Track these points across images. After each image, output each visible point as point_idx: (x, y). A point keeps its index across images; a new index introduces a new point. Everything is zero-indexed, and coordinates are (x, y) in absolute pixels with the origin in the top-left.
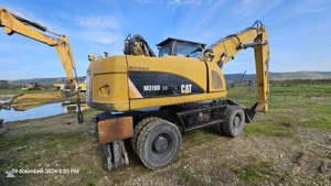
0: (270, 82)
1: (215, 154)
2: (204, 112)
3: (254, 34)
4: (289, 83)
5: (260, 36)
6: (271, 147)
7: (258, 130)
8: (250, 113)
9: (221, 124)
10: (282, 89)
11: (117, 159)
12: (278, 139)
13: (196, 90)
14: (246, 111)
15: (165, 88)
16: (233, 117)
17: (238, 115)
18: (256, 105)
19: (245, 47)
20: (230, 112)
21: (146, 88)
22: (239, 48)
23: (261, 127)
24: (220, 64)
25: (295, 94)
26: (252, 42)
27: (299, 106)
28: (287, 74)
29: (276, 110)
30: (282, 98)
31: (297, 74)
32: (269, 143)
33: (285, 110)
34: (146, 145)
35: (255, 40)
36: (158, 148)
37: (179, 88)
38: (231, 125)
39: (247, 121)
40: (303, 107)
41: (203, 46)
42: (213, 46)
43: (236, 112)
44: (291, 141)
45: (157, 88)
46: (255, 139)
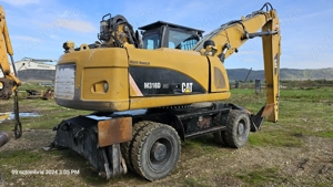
0: (282, 82)
1: (218, 164)
2: (205, 116)
3: (263, 20)
4: (309, 85)
5: (269, 23)
6: (278, 156)
7: (265, 141)
8: (256, 120)
9: (223, 132)
10: (300, 93)
11: (115, 166)
12: (286, 149)
13: (198, 89)
14: (251, 117)
15: (166, 86)
16: (237, 123)
17: (242, 121)
18: (263, 109)
19: (251, 37)
20: (233, 117)
21: (146, 85)
22: (244, 38)
23: (269, 138)
24: (222, 57)
25: (315, 100)
26: (260, 31)
27: (315, 115)
28: (309, 71)
29: (289, 119)
30: (297, 105)
31: (321, 72)
32: (276, 152)
33: (298, 120)
34: (145, 151)
35: (264, 28)
36: (156, 156)
37: (180, 87)
38: (235, 134)
39: (253, 130)
40: (320, 115)
41: (200, 33)
42: (213, 34)
43: (240, 117)
44: (299, 150)
45: (157, 85)
46: (262, 149)
